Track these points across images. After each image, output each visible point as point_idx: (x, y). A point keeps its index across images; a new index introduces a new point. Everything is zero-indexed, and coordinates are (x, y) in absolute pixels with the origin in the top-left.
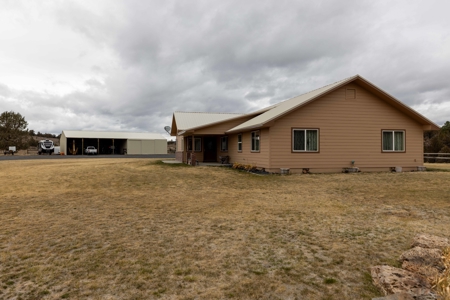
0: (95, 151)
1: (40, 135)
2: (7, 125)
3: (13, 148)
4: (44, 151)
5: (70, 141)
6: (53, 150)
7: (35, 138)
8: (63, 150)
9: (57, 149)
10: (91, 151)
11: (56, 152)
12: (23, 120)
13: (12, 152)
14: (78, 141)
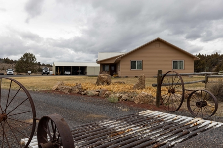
0: (70, 73)
1: (43, 65)
2: (27, 60)
3: (30, 72)
4: (44, 73)
5: (57, 67)
6: (48, 73)
7: (41, 67)
8: (53, 73)
9: (51, 72)
10: (67, 73)
11: (50, 74)
12: (34, 57)
13: (29, 74)
14: (61, 67)
